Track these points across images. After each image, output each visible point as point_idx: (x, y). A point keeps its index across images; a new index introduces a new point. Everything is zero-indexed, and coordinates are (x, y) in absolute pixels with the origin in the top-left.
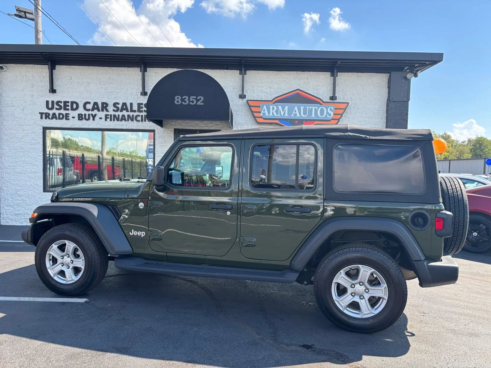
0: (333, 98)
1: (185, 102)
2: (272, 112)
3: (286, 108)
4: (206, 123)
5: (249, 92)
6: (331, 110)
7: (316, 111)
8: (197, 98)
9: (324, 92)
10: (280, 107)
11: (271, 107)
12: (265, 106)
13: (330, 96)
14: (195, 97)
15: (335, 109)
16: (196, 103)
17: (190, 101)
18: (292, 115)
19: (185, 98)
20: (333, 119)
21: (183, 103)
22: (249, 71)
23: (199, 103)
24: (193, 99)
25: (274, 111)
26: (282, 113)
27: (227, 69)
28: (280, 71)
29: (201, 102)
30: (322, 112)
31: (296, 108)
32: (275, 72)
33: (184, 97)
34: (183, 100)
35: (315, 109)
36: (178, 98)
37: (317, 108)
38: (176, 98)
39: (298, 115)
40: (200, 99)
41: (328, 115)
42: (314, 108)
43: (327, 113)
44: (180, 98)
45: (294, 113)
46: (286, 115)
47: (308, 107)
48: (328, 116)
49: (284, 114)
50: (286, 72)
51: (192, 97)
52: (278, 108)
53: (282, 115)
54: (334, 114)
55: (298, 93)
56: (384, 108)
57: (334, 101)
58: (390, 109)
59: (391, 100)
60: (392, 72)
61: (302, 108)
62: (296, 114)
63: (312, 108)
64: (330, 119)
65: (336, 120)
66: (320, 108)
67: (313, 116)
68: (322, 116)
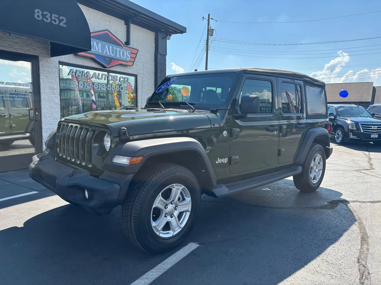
0: (127, 43)
1: (47, 19)
3: (100, 44)
4: (22, 46)
6: (128, 53)
8: (59, 17)
10: (95, 43)
13: (125, 41)
14: (57, 16)
15: (131, 53)
16: (59, 23)
17: (52, 20)
19: (47, 15)
20: (130, 61)
21: (45, 19)
23: (62, 24)
24: (55, 17)
26: (97, 50)
29: (63, 24)
30: (123, 54)
31: (107, 47)
33: (45, 13)
34: (44, 16)
35: (119, 50)
36: (38, 12)
37: (120, 49)
38: (36, 11)
39: (108, 54)
40: (63, 20)
42: (118, 49)
43: (127, 55)
44: (41, 12)
46: (100, 51)
47: (114, 48)
48: (127, 58)
51: (54, 15)
52: (93, 44)
53: (97, 51)
55: (107, 34)
56: (153, 58)
57: (129, 46)
58: (158, 59)
59: (159, 53)
60: (159, 33)
61: (111, 47)
62: (107, 52)
63: (117, 49)
64: (128, 61)
65: (132, 62)
66: (122, 50)
67: (118, 56)
68: (124, 57)
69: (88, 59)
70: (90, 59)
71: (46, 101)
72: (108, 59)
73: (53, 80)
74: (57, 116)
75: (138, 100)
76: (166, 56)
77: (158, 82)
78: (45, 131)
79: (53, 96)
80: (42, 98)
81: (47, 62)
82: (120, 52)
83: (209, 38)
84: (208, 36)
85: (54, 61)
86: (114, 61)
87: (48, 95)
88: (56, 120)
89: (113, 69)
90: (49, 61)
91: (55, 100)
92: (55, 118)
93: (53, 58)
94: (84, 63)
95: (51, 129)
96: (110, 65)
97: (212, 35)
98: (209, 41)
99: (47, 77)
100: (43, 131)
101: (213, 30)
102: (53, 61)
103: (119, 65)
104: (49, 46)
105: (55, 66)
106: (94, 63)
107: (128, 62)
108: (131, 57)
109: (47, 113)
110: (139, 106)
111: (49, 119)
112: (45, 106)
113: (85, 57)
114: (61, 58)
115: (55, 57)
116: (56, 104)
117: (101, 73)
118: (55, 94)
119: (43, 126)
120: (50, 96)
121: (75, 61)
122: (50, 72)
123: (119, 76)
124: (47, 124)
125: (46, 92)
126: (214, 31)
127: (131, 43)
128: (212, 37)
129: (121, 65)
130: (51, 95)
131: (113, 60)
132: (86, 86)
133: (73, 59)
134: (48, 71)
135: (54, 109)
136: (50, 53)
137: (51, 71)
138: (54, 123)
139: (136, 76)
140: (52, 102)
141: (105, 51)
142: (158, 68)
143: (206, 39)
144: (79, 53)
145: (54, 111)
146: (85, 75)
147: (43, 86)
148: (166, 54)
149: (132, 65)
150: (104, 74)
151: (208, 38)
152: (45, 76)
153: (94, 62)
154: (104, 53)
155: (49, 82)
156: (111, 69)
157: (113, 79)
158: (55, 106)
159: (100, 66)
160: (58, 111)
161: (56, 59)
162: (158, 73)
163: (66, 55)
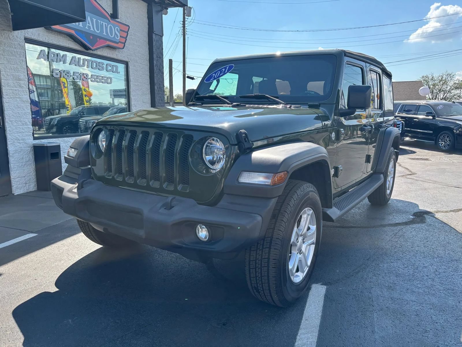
0: (114, 15)
15: (121, 30)
31: (89, 19)
37: (106, 24)
39: (92, 29)
42: (104, 23)
43: (115, 33)
47: (99, 21)
48: (116, 38)
56: (146, 39)
57: (117, 20)
58: (154, 41)
59: (154, 32)
60: (153, 4)
61: (95, 20)
62: (90, 26)
63: (102, 23)
64: (118, 41)
65: (122, 43)
66: (109, 25)
67: (105, 33)
68: (112, 35)
69: (64, 35)
70: (67, 37)
71: (9, 98)
72: (91, 37)
73: (18, 66)
74: (27, 121)
75: (131, 97)
76: (162, 37)
77: (155, 72)
78: (11, 142)
79: (20, 89)
80: (4, 94)
81: (8, 38)
82: (106, 28)
83: (186, 19)
84: (185, 17)
85: (18, 37)
86: (101, 40)
87: (12, 88)
88: (26, 125)
89: (99, 52)
90: (11, 36)
91: (22, 95)
92: (24, 123)
93: (16, 33)
94: (59, 41)
95: (20, 139)
96: (94, 46)
97: (189, 16)
98: (186, 23)
99: (9, 62)
100: (9, 142)
101: (190, 8)
102: (16, 36)
103: (106, 47)
104: (9, 13)
105: (20, 44)
106: (73, 42)
107: (117, 43)
108: (120, 36)
109: (13, 115)
110: (133, 105)
111: (15, 124)
112: (9, 106)
113: (60, 33)
114: (28, 33)
115: (19, 31)
116: (24, 101)
117: (82, 57)
118: (20, 86)
119: (8, 135)
120: (16, 91)
121: (47, 38)
122: (13, 53)
123: (106, 62)
124: (14, 132)
125: (9, 84)
126: (192, 11)
127: (120, 16)
128: (189, 18)
129: (109, 47)
130: (17, 89)
131: (98, 39)
132: (64, 76)
133: (44, 35)
134: (11, 52)
135: (22, 109)
136: (11, 25)
137: (15, 52)
138: (24, 131)
139: (126, 64)
140: (18, 99)
141: (87, 24)
142: (154, 53)
143: (182, 20)
144: (53, 27)
145: (22, 113)
146: (61, 59)
147: (4, 74)
148: (163, 35)
149: (122, 47)
150: (86, 60)
151: (184, 18)
152: (6, 59)
153: (72, 40)
154: (87, 28)
155: (12, 68)
156: (95, 52)
157: (99, 67)
158: (22, 105)
159: (81, 47)
160: (28, 112)
161: (21, 34)
162: (154, 60)
163: (34, 29)
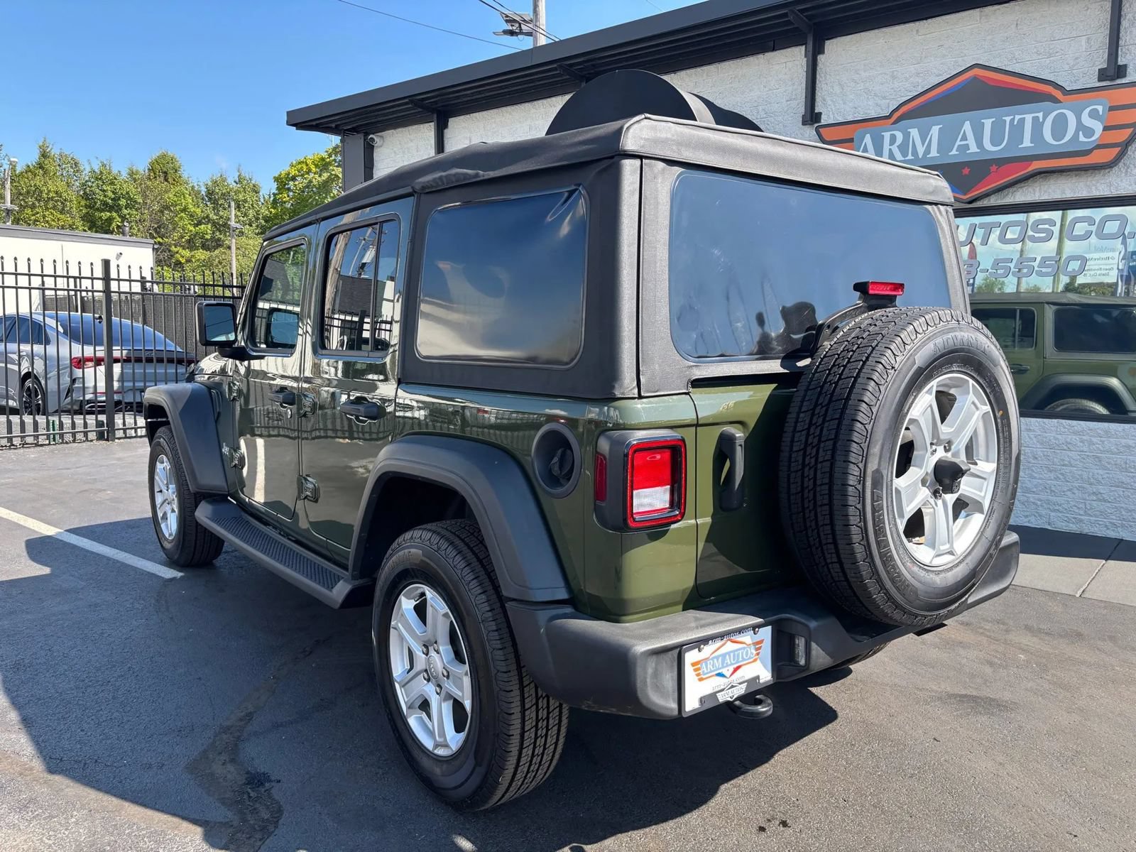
0: (1111, 72)
2: (890, 149)
3: (935, 130)
5: (830, 102)
6: (1093, 115)
7: (1038, 126)
9: (1077, 59)
10: (914, 133)
11: (887, 135)
12: (868, 136)
13: (1100, 67)
18: (954, 152)
20: (1099, 147)
22: (832, 40)
25: (895, 149)
26: (921, 151)
27: (774, 50)
28: (926, 19)
30: (1060, 126)
31: (967, 127)
32: (912, 25)
35: (1035, 119)
37: (1040, 115)
39: (973, 150)
41: (1081, 133)
42: (1029, 118)
43: (1080, 127)
45: (958, 143)
46: (934, 153)
47: (1008, 119)
49: (928, 151)
50: (944, 17)
52: (907, 136)
53: (920, 157)
54: (1105, 129)
55: (975, 78)
61: (988, 122)
63: (1021, 120)
64: (1090, 147)
65: (1113, 146)
66: (1052, 115)
67: (1027, 144)
72: (966, 171)
86: (1004, 167)
107: (1086, 153)
108: (1105, 127)
129: (1053, 172)
131: (993, 168)
149: (1110, 159)
